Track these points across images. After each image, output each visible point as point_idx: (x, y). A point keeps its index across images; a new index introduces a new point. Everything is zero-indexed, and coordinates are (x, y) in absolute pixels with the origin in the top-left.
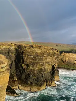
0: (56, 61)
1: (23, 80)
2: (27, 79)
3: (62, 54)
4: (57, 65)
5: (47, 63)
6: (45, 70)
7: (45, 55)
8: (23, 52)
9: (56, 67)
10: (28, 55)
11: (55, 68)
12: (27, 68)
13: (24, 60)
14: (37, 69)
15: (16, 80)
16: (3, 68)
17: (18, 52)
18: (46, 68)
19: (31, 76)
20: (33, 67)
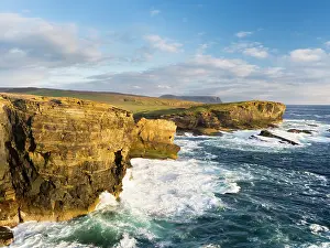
0: (126, 139)
1: (33, 199)
2: (46, 195)
3: (140, 123)
4: (127, 150)
5: (103, 146)
6: (97, 166)
7: (97, 127)
8: (30, 118)
9: (124, 155)
10: (47, 127)
11: (124, 159)
12: (46, 163)
13: (36, 141)
14: (74, 163)
15: (11, 201)
17: (17, 120)
18: (99, 159)
19: (58, 184)
20: (64, 158)
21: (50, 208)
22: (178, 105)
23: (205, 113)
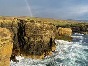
0: (54, 34)
1: (25, 51)
2: (28, 50)
3: (59, 29)
4: (54, 38)
5: (46, 36)
6: (44, 42)
7: (44, 29)
8: (24, 26)
9: (53, 39)
10: (29, 29)
11: (53, 40)
12: (29, 40)
13: (26, 33)
14: (37, 41)
15: (18, 50)
16: (7, 40)
18: (45, 40)
19: (32, 47)
20: (34, 39)
21: (29, 54)
22: (73, 22)
23: (83, 26)
